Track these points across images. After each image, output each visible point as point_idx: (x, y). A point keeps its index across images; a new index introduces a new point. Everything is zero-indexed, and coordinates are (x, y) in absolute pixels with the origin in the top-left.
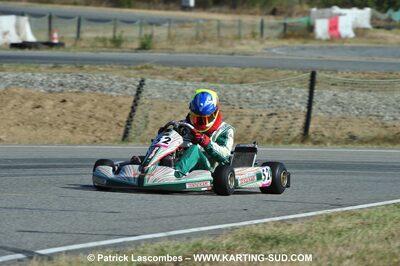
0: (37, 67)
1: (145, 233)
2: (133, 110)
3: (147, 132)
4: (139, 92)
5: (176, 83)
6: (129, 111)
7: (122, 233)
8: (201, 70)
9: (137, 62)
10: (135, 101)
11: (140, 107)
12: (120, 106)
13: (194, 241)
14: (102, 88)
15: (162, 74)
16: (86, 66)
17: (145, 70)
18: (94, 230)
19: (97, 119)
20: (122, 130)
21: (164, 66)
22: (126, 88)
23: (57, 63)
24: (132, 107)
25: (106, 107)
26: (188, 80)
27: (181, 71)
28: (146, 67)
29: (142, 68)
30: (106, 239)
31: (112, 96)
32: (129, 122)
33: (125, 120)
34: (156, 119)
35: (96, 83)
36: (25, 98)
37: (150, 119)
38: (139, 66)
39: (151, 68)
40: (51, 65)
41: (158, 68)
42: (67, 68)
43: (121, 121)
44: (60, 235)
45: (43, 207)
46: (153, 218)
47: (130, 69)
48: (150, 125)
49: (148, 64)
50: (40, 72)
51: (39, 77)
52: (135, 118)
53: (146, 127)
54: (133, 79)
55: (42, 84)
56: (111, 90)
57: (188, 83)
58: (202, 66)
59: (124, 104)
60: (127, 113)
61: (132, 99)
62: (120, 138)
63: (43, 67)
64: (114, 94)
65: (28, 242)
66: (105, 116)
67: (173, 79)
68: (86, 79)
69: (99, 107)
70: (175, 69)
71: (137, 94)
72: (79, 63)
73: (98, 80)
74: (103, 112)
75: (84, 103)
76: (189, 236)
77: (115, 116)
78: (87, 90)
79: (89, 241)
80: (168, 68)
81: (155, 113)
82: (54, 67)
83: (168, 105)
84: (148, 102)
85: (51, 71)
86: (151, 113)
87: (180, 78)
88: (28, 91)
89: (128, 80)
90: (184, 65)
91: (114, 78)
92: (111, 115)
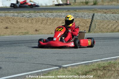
0: (63, 11)
1: (94, 60)
2: (91, 23)
3: (96, 29)
4: (93, 17)
5: (104, 14)
6: (90, 23)
7: (88, 60)
8: (112, 10)
9: (92, 8)
10: (92, 20)
11: (93, 22)
12: (88, 22)
13: (109, 61)
14: (82, 17)
15: (100, 12)
16: (77, 10)
17: (95, 11)
18: (79, 59)
19: (81, 26)
20: (88, 29)
21: (100, 9)
22: (89, 16)
23: (68, 10)
24: (91, 22)
25: (83, 22)
26: (107, 13)
27: (105, 11)
28: (95, 10)
29: (94, 10)
30: (83, 62)
31: (85, 19)
32: (90, 27)
33: (89, 26)
34: (99, 25)
35: (80, 15)
36: (59, 20)
37: (97, 25)
38: (93, 10)
39: (97, 10)
40: (67, 10)
41: (98, 10)
42: (72, 11)
43: (88, 26)
44: (69, 61)
45: (64, 52)
46: (97, 55)
47: (90, 11)
48: (96, 27)
49: (96, 9)
50: (64, 12)
51: (63, 14)
52: (92, 25)
53: (95, 28)
54: (91, 14)
55: (64, 16)
56: (85, 17)
57: (108, 14)
58: (112, 9)
59: (88, 21)
60: (90, 24)
61: (91, 19)
62: (88, 31)
63: (64, 11)
64: (86, 18)
65: (60, 63)
66: (83, 25)
67: (103, 13)
68: (77, 14)
69: (81, 22)
70: (104, 10)
71: (92, 18)
72: (75, 9)
73: (81, 14)
74: (83, 24)
75: (77, 21)
76: (107, 60)
77: (86, 25)
78: (78, 17)
79: (78, 62)
80: (102, 10)
81: (98, 23)
82: (68, 11)
83: (102, 21)
84: (96, 20)
85: (67, 12)
86: (96, 24)
87: (105, 13)
88: (60, 18)
89: (90, 14)
90: (106, 9)
91: (85, 14)
92: (85, 25)
